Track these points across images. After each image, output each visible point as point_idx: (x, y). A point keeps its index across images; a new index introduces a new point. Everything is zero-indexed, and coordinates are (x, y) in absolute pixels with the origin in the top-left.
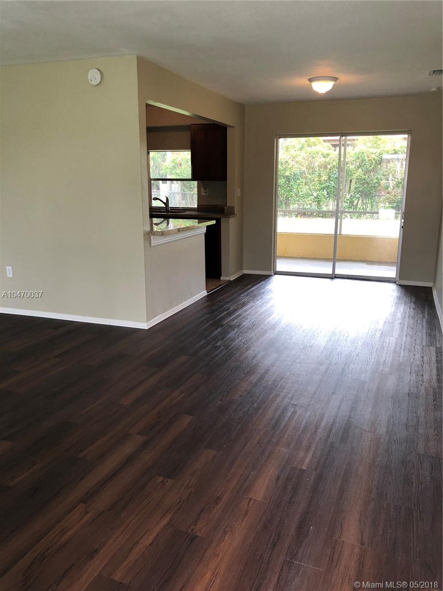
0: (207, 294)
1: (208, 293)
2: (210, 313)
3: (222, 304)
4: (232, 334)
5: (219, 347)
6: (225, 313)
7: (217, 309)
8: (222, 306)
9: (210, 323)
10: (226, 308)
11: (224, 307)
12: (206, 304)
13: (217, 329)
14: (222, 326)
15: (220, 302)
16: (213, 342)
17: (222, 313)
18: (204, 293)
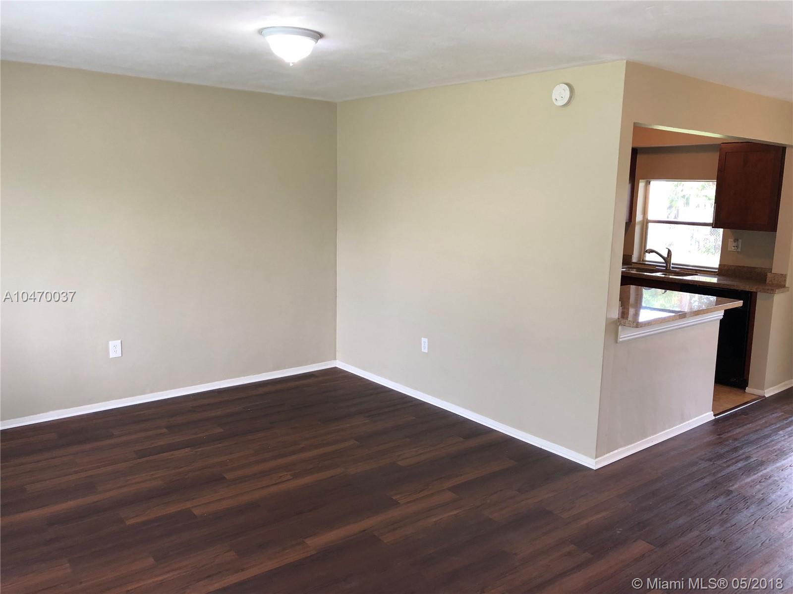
0: (714, 418)
1: (715, 415)
2: (710, 460)
3: (737, 444)
4: (743, 517)
5: (711, 540)
6: (740, 465)
7: (724, 454)
8: (736, 449)
9: (706, 481)
10: (743, 454)
11: (741, 452)
12: (708, 439)
13: (717, 497)
14: (729, 492)
15: (736, 439)
16: (703, 526)
17: (733, 464)
18: (708, 416)
